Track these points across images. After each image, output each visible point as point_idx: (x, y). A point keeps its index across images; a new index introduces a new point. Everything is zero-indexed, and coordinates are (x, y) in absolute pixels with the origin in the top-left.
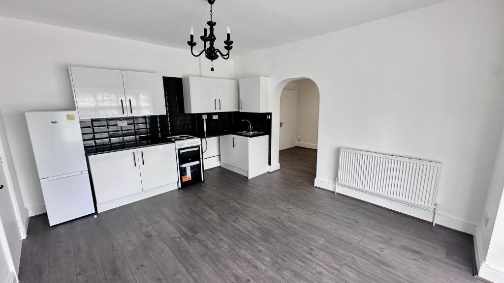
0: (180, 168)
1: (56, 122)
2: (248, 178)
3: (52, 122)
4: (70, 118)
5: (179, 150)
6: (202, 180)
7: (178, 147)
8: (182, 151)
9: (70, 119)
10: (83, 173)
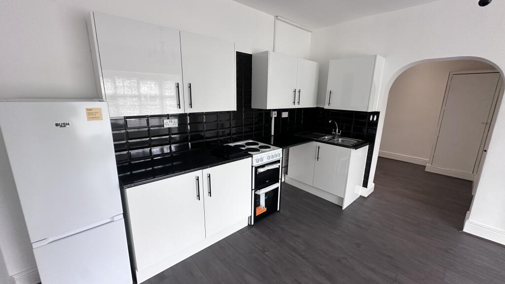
0: (255, 195)
1: (64, 125)
2: (342, 207)
3: (57, 125)
4: (93, 115)
5: (257, 168)
6: (278, 210)
7: (256, 164)
8: (261, 170)
9: (93, 118)
10: (116, 219)
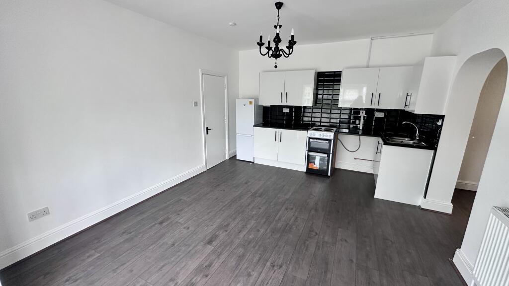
0: (309, 156)
4: (251, 103)
5: (310, 138)
6: (329, 175)
7: (309, 136)
8: (312, 140)
10: (252, 136)
